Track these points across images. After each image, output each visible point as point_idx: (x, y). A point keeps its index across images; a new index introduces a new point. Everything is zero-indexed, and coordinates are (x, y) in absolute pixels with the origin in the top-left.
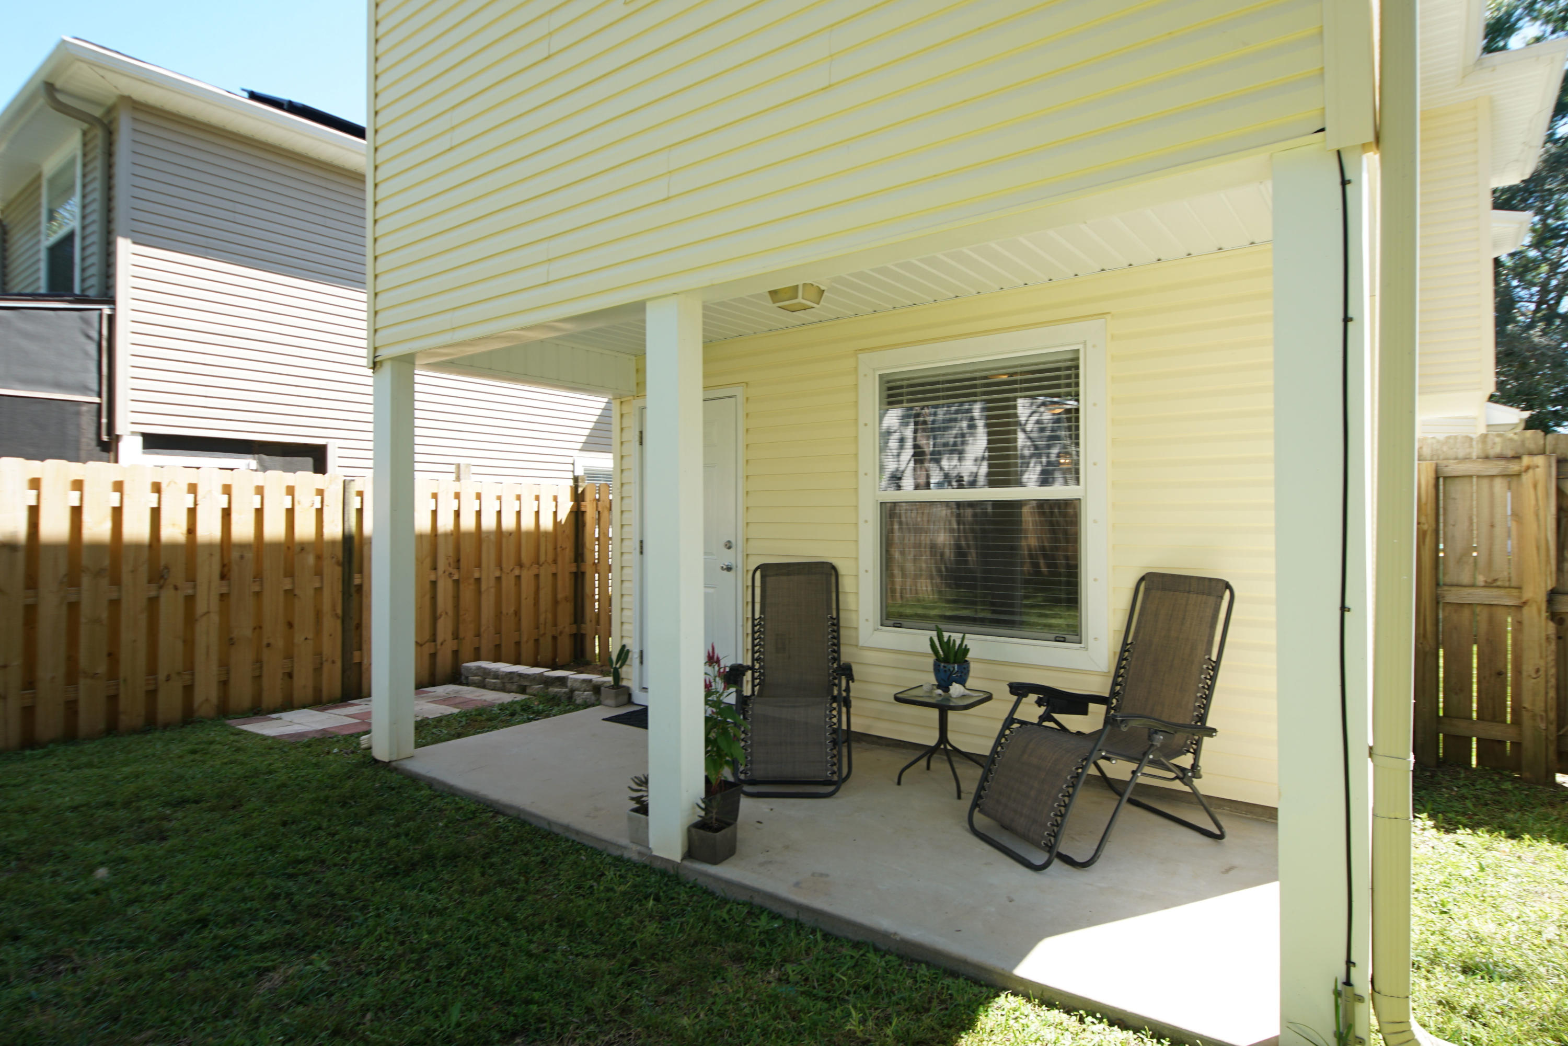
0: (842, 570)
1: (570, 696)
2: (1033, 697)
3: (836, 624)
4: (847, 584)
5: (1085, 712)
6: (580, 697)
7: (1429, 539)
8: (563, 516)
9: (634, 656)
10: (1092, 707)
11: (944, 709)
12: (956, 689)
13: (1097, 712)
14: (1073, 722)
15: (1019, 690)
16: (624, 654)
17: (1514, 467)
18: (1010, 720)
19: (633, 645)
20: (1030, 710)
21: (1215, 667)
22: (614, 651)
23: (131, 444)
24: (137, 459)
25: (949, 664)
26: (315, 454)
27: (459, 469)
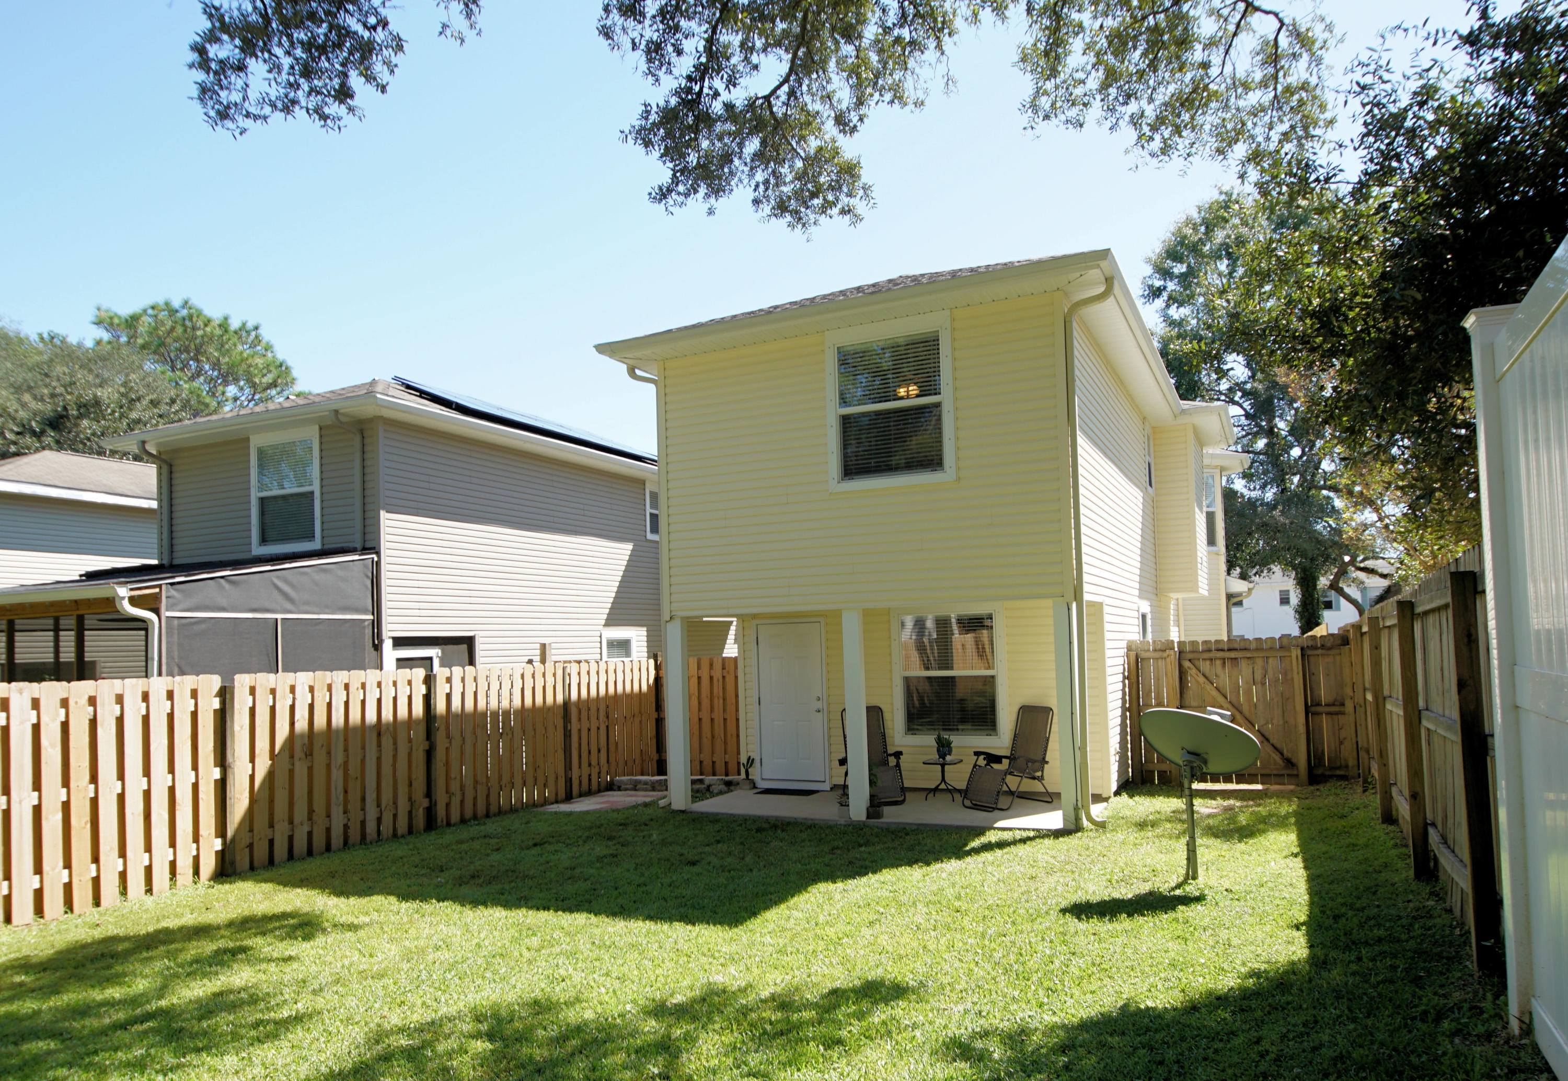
0: (884, 709)
1: (708, 788)
2: (982, 757)
3: (884, 736)
4: (887, 716)
5: (1001, 762)
6: (715, 789)
7: (1135, 686)
8: (651, 681)
9: (757, 763)
10: (1004, 760)
11: (943, 766)
12: (948, 758)
13: (1006, 762)
14: (996, 766)
15: (977, 754)
16: (751, 761)
17: (1165, 655)
18: (975, 766)
19: (755, 755)
20: (982, 761)
21: (1048, 740)
22: (743, 760)
23: (388, 645)
24: (390, 654)
25: (944, 748)
26: (469, 642)
27: (543, 647)
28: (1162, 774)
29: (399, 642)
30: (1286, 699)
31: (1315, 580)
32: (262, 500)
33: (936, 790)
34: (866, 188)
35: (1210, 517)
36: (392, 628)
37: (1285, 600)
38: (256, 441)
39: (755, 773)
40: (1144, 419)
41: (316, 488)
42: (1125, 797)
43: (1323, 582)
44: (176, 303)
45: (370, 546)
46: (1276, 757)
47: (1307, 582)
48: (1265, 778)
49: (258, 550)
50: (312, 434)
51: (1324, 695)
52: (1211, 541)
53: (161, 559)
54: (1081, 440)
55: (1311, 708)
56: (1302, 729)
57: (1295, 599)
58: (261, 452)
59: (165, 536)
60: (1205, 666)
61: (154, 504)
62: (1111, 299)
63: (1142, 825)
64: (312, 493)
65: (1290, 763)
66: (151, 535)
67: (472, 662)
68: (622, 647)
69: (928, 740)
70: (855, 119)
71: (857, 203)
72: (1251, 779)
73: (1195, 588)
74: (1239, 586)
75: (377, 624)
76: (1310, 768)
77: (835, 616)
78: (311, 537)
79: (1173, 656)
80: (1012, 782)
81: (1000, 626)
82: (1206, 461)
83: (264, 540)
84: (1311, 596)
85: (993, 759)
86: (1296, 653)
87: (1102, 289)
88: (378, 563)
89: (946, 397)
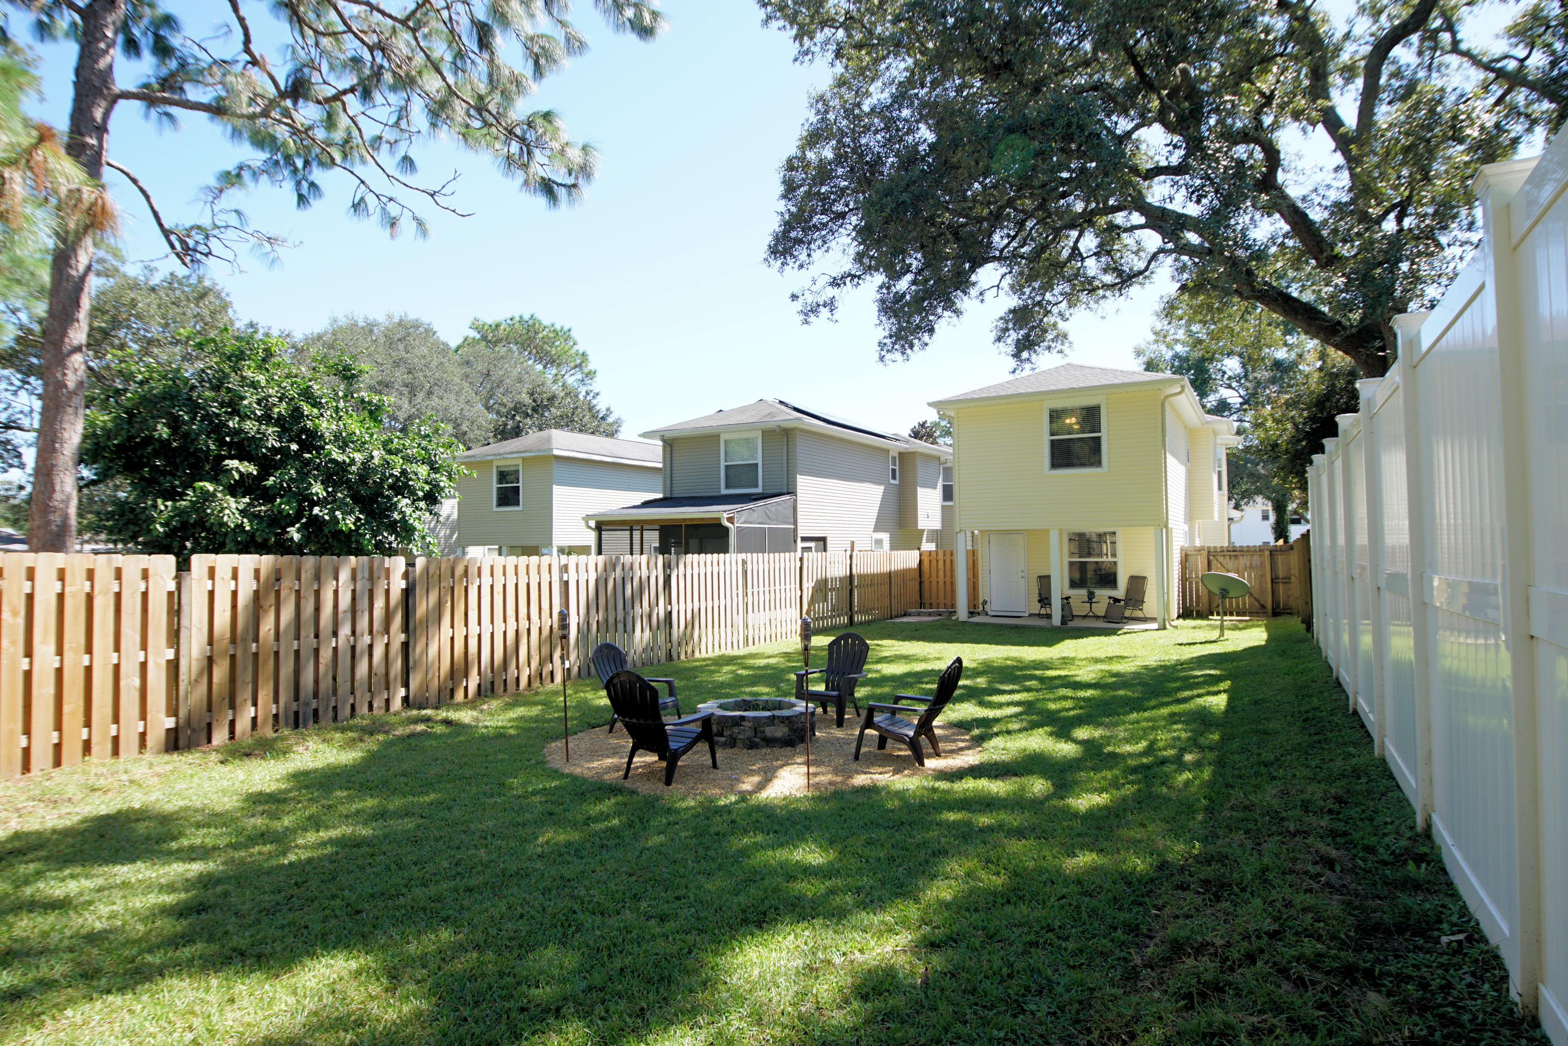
2: (1111, 600)
5: (1121, 602)
7: (1184, 568)
8: (917, 562)
9: (989, 603)
11: (1091, 604)
12: (1094, 601)
13: (1123, 602)
14: (1119, 604)
15: (1108, 598)
16: (985, 602)
17: (1201, 553)
18: (1108, 604)
19: (987, 599)
20: (1111, 602)
21: (1145, 592)
22: (981, 601)
23: (799, 540)
24: (800, 545)
25: (1091, 596)
26: (823, 540)
27: (853, 543)
28: (1198, 612)
29: (804, 539)
30: (1263, 576)
31: (1285, 507)
32: (727, 467)
33: (1085, 616)
34: (1071, 343)
35: (1220, 473)
36: (801, 533)
37: (1265, 517)
38: (723, 438)
39: (987, 608)
40: (1186, 427)
41: (759, 461)
42: (1181, 620)
43: (1291, 507)
44: (526, 317)
45: (792, 492)
46: (1257, 604)
47: (1280, 508)
48: (1251, 614)
49: (724, 491)
50: (759, 434)
51: (1281, 573)
52: (1220, 488)
53: (664, 493)
54: (1168, 455)
55: (1274, 581)
56: (1269, 590)
57: (1272, 518)
58: (726, 442)
59: (668, 482)
60: (1221, 559)
61: (660, 465)
62: (1183, 395)
63: (1194, 628)
64: (756, 465)
65: (1263, 607)
66: (659, 481)
67: (825, 550)
68: (879, 542)
69: (1083, 592)
70: (1067, 316)
71: (1065, 348)
72: (1244, 614)
73: (1212, 517)
74: (1236, 514)
75: (795, 530)
76: (1273, 609)
77: (1045, 533)
78: (756, 486)
79: (1205, 554)
80: (1127, 613)
81: (1119, 539)
82: (1218, 441)
83: (727, 487)
84: (1283, 517)
85: (1117, 600)
86: (1267, 553)
87: (1179, 390)
88: (796, 501)
89: (1103, 434)
